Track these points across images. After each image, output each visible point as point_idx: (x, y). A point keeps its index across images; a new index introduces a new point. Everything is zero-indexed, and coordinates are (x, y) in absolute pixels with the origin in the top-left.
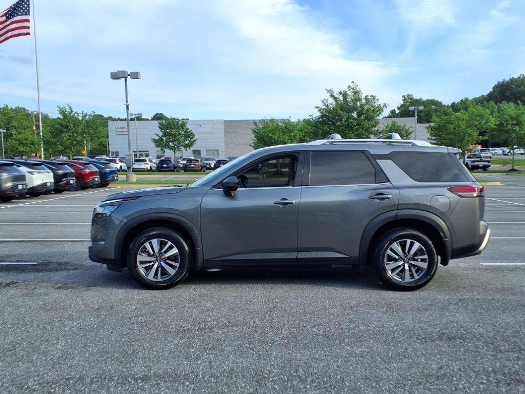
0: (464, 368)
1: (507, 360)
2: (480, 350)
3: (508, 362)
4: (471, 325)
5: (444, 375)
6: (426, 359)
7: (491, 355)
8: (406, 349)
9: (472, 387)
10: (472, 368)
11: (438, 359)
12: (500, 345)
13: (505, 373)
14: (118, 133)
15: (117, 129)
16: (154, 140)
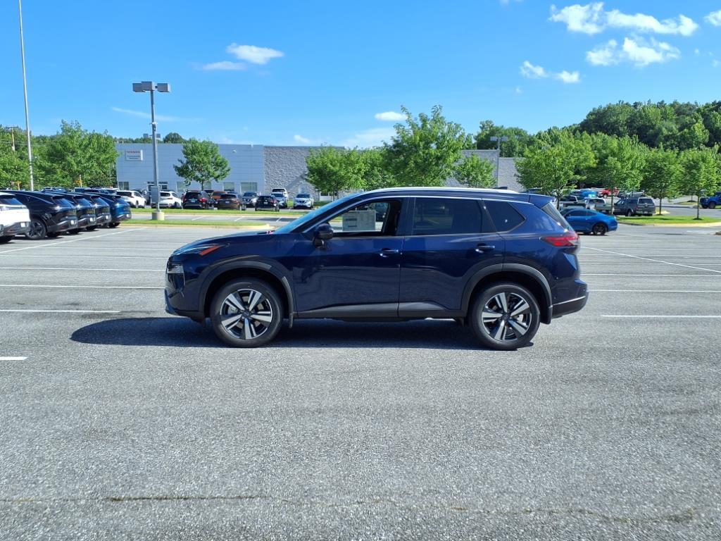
14: (128, 159)
15: (127, 153)
16: (177, 169)
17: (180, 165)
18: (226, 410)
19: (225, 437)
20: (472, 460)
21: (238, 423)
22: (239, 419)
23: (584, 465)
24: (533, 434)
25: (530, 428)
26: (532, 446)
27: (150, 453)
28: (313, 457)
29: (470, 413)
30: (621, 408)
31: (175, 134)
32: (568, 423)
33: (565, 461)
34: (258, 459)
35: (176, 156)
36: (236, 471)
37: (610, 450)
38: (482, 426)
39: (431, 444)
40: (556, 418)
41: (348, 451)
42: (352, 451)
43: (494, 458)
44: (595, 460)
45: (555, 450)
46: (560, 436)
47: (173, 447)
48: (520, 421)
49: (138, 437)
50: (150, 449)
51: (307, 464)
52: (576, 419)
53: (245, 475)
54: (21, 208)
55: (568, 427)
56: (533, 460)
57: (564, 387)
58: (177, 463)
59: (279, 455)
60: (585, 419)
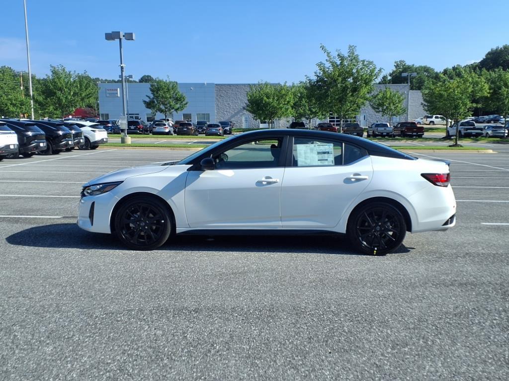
2: (490, 294)
4: (480, 274)
5: (461, 313)
6: (443, 301)
7: (501, 298)
10: (485, 308)
14: (108, 95)
15: (107, 91)
16: (145, 102)
17: (148, 100)
18: (112, 308)
19: (101, 334)
20: (327, 364)
21: (118, 321)
22: (120, 317)
23: (437, 371)
24: (393, 338)
25: (391, 332)
26: (390, 350)
27: (24, 349)
28: (173, 358)
29: (337, 315)
30: (485, 312)
31: (148, 76)
32: (431, 326)
33: (419, 367)
34: (121, 358)
35: (146, 92)
36: (95, 370)
37: (466, 356)
38: (345, 328)
39: (290, 346)
40: (419, 321)
41: (210, 351)
42: (213, 352)
43: (348, 361)
44: (449, 367)
45: (411, 355)
46: (419, 340)
47: (48, 344)
48: (384, 323)
49: (21, 333)
50: (27, 345)
51: (165, 364)
52: (439, 323)
53: (103, 375)
54: (10, 133)
55: (429, 331)
56: (387, 365)
57: (434, 290)
58: (45, 360)
59: (144, 354)
60: (448, 322)
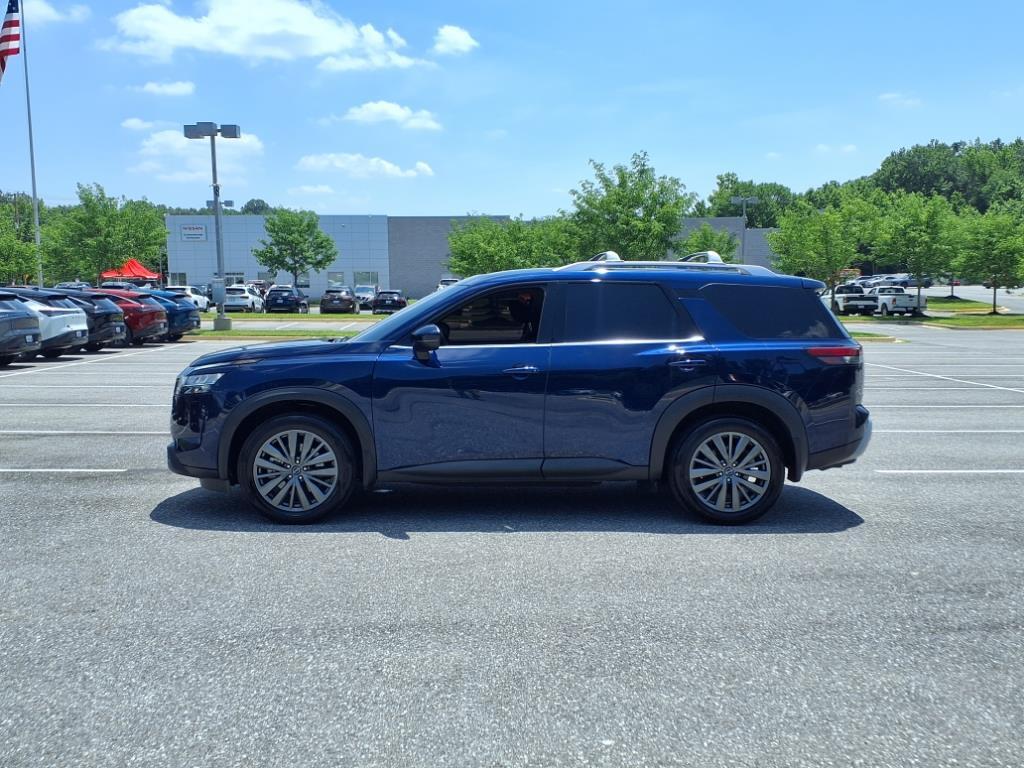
0: (867, 613)
1: (930, 603)
3: (930, 607)
5: (840, 622)
6: (808, 602)
7: (905, 597)
8: (777, 591)
9: (881, 636)
10: (878, 615)
11: (828, 603)
12: (916, 585)
13: (927, 620)
14: (184, 238)
16: (257, 253)
17: (261, 248)
31: (258, 201)
